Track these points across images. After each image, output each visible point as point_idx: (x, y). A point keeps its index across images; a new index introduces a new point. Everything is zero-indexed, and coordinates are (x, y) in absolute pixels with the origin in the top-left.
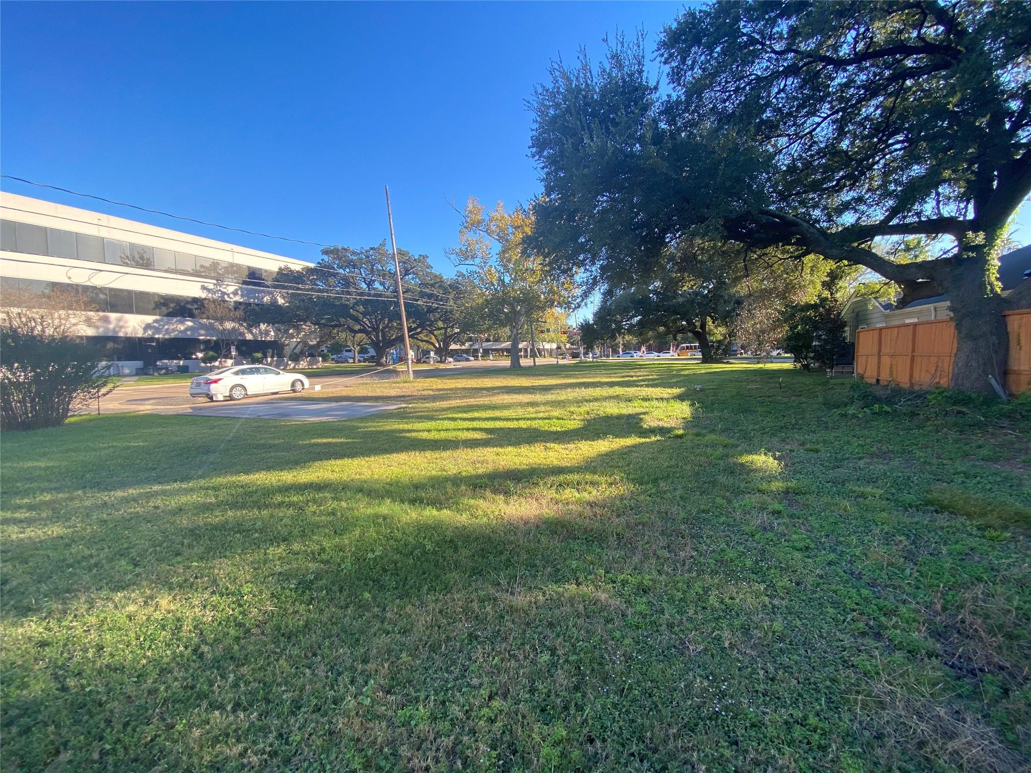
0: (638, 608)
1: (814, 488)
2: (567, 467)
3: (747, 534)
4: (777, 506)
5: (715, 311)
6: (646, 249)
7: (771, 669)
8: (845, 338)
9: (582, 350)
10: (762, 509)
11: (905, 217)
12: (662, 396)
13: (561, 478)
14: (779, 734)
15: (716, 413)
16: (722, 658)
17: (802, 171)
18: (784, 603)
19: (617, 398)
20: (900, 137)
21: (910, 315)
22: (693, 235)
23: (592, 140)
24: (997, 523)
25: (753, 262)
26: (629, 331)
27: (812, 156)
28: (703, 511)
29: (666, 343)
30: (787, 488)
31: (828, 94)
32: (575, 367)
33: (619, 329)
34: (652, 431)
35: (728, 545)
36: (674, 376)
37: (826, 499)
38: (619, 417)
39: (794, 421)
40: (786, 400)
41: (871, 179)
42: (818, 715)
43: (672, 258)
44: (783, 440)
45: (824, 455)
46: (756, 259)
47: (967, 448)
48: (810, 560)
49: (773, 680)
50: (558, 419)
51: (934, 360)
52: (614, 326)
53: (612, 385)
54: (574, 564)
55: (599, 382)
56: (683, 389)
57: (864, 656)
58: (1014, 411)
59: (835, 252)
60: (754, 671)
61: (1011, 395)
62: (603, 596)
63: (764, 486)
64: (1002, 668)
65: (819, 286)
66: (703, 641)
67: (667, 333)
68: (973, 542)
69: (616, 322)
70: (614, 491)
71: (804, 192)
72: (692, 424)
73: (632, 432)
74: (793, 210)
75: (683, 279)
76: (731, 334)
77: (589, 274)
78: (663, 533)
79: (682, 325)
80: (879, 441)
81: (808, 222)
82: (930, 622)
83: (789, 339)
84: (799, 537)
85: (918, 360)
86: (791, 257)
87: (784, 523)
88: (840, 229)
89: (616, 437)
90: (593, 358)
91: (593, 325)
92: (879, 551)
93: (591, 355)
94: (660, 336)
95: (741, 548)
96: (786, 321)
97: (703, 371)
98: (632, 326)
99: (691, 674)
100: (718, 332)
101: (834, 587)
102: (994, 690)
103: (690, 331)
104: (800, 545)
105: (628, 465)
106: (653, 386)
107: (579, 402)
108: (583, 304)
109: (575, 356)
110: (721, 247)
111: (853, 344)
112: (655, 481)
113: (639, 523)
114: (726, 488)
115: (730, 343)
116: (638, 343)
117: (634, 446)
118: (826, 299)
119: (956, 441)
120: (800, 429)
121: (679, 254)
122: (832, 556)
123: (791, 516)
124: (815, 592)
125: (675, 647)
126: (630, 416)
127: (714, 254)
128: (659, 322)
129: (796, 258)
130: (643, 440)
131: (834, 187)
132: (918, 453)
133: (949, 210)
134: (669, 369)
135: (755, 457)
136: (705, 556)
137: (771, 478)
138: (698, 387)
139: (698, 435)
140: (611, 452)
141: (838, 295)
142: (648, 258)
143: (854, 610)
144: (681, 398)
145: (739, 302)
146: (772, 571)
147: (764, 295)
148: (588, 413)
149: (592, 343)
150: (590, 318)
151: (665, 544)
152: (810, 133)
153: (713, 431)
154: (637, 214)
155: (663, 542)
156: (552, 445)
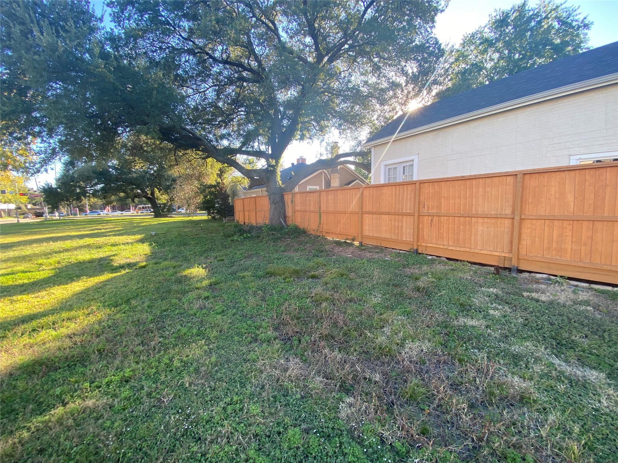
0: (123, 395)
1: (223, 279)
2: (39, 313)
3: (192, 315)
4: (206, 294)
5: (160, 184)
6: (102, 135)
7: (212, 384)
8: (229, 203)
9: (46, 210)
10: (199, 298)
11: (248, 148)
12: (127, 241)
13: (34, 323)
14: (221, 417)
15: (167, 248)
16: (185, 394)
17: (201, 111)
18: (215, 345)
19: (88, 246)
20: (243, 109)
21: (253, 193)
22: (139, 132)
23: (43, 35)
24: (288, 275)
25: (180, 157)
26: (94, 195)
27: (206, 105)
28: (165, 311)
29: (127, 204)
30: (211, 283)
31: (211, 74)
32: (40, 224)
33: (84, 193)
34: (122, 267)
35: (182, 326)
36: (135, 227)
37: (229, 283)
38: (91, 261)
39: (210, 247)
40: (205, 236)
41: (233, 126)
42: (237, 394)
43: (124, 146)
44: (206, 258)
45: (226, 261)
46: (182, 156)
47: (276, 248)
48: (225, 317)
49: (214, 390)
50: (24, 272)
51: (263, 212)
52: (78, 190)
53: (81, 237)
54: (58, 391)
55: (69, 236)
56: (143, 235)
57: (252, 353)
58: (289, 232)
59: (221, 158)
60: (205, 391)
61: (287, 226)
62: (90, 403)
63: (199, 285)
64: (297, 332)
65: (215, 176)
66: (173, 391)
67: (127, 197)
68: (282, 285)
69: (80, 187)
70: (92, 319)
71: (204, 123)
72: (153, 257)
73: (105, 271)
74: (199, 132)
75: (135, 161)
76: (172, 199)
77: (46, 145)
78: (137, 335)
79: (138, 193)
80: (248, 251)
81: (207, 140)
82: (273, 324)
83: (204, 203)
84: (219, 307)
85: (258, 213)
86: (200, 158)
87: (211, 302)
88: (222, 148)
89: (90, 277)
90: (60, 216)
91: (56, 189)
92: (252, 300)
93: (57, 214)
94: (121, 199)
95: (190, 325)
96: (201, 193)
97: (156, 223)
98: (96, 191)
99: (167, 417)
100: (162, 198)
101: (236, 326)
102: (296, 342)
103: (144, 197)
104: (220, 310)
105: (103, 296)
106: (119, 235)
107: (47, 255)
108: (43, 169)
109: (39, 215)
110: (159, 144)
111: (233, 206)
112: (128, 301)
113: (117, 335)
114: (177, 292)
115: (171, 205)
116: (103, 204)
117: (108, 281)
118: (219, 183)
119: (273, 246)
120: (214, 250)
121: (130, 144)
122: (234, 310)
123: (214, 297)
124: (228, 332)
125: (154, 406)
126: (101, 260)
127: (155, 148)
128: (119, 189)
129: (203, 159)
130: (115, 275)
131: (217, 125)
132: (262, 253)
133: (263, 148)
134: (131, 223)
135: (192, 270)
136: (168, 338)
137: (202, 280)
138: (153, 233)
139: (156, 263)
140: (86, 289)
141: (224, 181)
142: (104, 141)
143: (246, 333)
144: (142, 241)
145: (174, 180)
146: (207, 330)
147: (188, 177)
148: (59, 262)
149: (57, 203)
150: (54, 184)
151: (139, 342)
152: (204, 92)
153: (166, 259)
154: (91, 106)
155: (138, 341)
156: (19, 297)
